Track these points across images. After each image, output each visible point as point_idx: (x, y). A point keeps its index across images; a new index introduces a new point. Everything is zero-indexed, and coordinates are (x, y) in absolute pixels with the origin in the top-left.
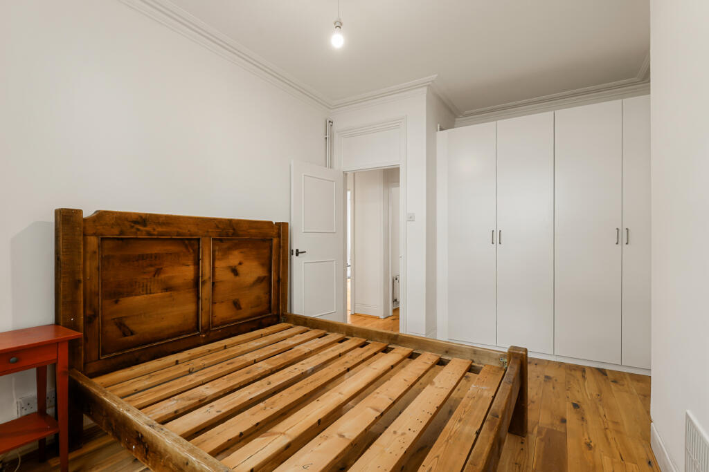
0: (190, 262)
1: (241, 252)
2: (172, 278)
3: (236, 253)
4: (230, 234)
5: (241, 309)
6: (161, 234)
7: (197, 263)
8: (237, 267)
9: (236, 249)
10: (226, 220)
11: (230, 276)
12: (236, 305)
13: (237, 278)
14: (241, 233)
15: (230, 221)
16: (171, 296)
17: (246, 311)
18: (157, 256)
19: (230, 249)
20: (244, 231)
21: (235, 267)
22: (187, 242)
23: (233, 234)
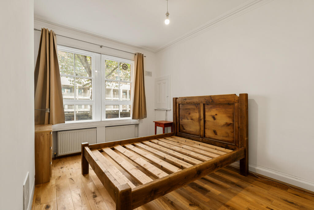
0: (197, 112)
1: (217, 110)
2: (193, 116)
3: (214, 110)
4: (210, 102)
5: (217, 135)
6: (189, 102)
7: (200, 112)
8: (215, 116)
9: (214, 108)
10: (208, 96)
11: (212, 119)
12: (215, 132)
13: (215, 121)
14: (215, 101)
15: (210, 96)
16: (192, 122)
17: (219, 137)
18: (189, 109)
19: (211, 108)
20: (217, 100)
21: (214, 116)
22: (196, 105)
23: (212, 102)
